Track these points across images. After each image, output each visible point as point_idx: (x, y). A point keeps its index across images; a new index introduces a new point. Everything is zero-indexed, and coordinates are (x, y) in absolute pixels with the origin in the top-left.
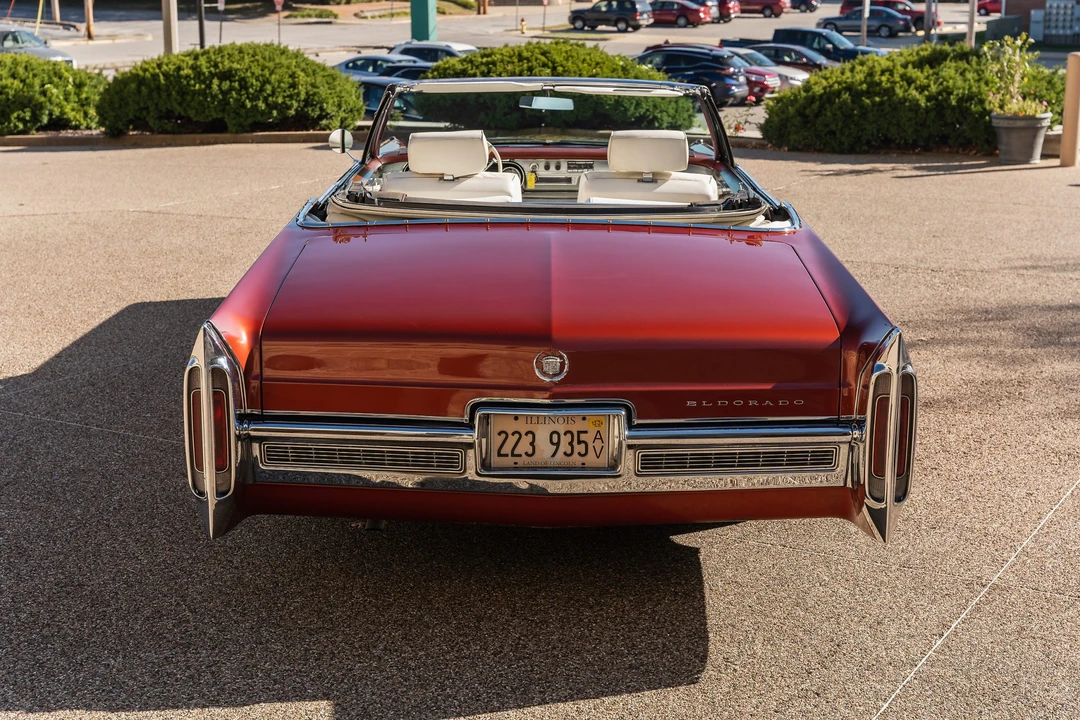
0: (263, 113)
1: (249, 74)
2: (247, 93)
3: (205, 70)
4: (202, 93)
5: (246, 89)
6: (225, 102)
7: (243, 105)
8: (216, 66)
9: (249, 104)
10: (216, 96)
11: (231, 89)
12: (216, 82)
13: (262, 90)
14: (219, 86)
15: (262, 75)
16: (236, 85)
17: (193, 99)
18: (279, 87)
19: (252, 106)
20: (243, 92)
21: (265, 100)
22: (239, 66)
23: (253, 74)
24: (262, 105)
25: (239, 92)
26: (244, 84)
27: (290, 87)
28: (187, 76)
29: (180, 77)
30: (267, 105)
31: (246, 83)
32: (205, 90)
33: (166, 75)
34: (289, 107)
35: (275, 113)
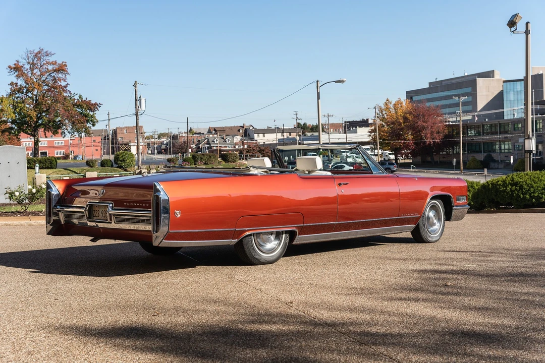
0: (528, 200)
1: (524, 183)
2: (522, 192)
3: (508, 182)
4: (504, 191)
5: (522, 190)
6: (512, 195)
7: (520, 197)
8: (513, 180)
9: (522, 196)
10: (508, 192)
11: (516, 189)
12: (510, 186)
13: (529, 190)
14: (511, 189)
15: (531, 184)
16: (518, 188)
17: (500, 194)
18: (537, 189)
19: (523, 197)
20: (521, 191)
21: (530, 194)
22: (521, 180)
23: (526, 183)
24: (528, 197)
25: (518, 191)
26: (521, 187)
27: (542, 189)
28: (500, 185)
29: (497, 185)
30: (530, 197)
31: (522, 187)
32: (505, 190)
33: (492, 184)
34: (542, 198)
35: (534, 200)
